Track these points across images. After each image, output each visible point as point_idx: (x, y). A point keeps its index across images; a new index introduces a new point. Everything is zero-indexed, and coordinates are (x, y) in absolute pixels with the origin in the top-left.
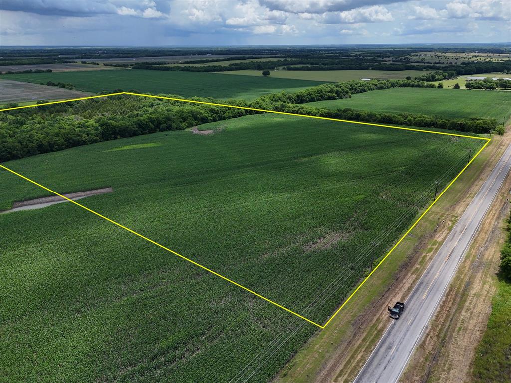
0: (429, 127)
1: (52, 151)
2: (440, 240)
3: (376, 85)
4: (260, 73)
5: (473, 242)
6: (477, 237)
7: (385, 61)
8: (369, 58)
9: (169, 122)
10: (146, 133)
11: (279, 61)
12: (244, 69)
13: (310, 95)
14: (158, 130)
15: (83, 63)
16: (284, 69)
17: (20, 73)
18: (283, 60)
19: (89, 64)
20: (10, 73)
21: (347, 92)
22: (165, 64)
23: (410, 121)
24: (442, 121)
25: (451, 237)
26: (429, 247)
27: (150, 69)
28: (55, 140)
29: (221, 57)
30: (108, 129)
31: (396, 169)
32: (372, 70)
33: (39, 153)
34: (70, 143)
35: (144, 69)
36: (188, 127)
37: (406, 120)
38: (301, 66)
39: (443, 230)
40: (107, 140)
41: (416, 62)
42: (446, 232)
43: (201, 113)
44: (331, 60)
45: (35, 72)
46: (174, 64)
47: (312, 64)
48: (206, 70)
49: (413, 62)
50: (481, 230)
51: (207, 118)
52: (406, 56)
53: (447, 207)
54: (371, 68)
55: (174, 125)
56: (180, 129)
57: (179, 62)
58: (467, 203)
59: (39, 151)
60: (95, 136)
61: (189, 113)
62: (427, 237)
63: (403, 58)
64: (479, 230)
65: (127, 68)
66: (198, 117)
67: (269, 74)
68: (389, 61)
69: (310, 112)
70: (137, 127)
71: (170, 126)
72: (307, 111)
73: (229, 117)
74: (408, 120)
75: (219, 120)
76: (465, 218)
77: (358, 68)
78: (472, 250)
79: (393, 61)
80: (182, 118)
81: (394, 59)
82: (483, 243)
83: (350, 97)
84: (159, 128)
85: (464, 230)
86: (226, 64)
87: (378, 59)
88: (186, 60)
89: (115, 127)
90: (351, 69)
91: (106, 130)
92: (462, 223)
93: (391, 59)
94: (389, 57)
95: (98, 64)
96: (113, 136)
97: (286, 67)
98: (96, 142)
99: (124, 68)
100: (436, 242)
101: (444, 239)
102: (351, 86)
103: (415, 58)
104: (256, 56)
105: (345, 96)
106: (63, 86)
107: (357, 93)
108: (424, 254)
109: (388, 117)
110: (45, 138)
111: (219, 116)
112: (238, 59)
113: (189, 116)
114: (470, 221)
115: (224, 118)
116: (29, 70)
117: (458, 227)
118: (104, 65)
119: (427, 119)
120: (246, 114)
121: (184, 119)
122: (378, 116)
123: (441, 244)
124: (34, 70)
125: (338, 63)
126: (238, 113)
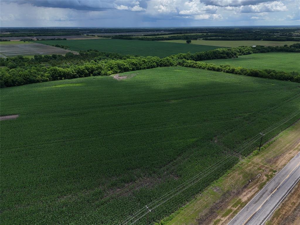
0: (287, 81)
1: (14, 86)
2: (244, 199)
3: (259, 50)
4: (185, 42)
5: (280, 207)
6: (287, 201)
7: (275, 35)
8: (264, 33)
9: (99, 70)
10: (83, 77)
11: (202, 34)
12: (178, 39)
13: (207, 55)
14: (92, 75)
15: (87, 35)
16: (203, 39)
17: (49, 40)
18: (205, 34)
19: (90, 36)
20: (43, 40)
21: (235, 54)
22: (132, 36)
23: (272, 75)
24: (298, 77)
25: (258, 198)
26: (229, 208)
27: (122, 39)
28: (17, 79)
29: (167, 33)
30: (55, 73)
31: (241, 115)
32: (263, 40)
33: (5, 87)
34: (28, 81)
35: (118, 39)
36: (113, 74)
37: (269, 75)
38: (215, 37)
39: (253, 187)
40: (55, 80)
41: (296, 36)
42: (257, 189)
43: (124, 65)
44: (236, 34)
45: (57, 40)
46: (138, 36)
47: (224, 36)
48: (153, 40)
49: (294, 36)
50: (294, 192)
51: (128, 68)
52: (291, 32)
53: (270, 158)
54: (262, 39)
55: (103, 72)
56: (107, 75)
57: (141, 35)
58: (292, 155)
59: (5, 86)
60: (47, 77)
61: (115, 64)
62: (234, 193)
63: (288, 33)
64: (292, 192)
65: (109, 38)
66: (122, 68)
67: (191, 42)
68: (276, 35)
69: (201, 67)
70: (76, 73)
71: (100, 72)
72: (199, 66)
73: (144, 68)
74: (270, 75)
75: (137, 70)
76: (283, 173)
77: (253, 39)
78: (275, 219)
79: (280, 35)
80: (110, 68)
81: (281, 34)
82: (293, 209)
83: (237, 57)
84: (92, 73)
85: (276, 189)
86: (167, 36)
87: (270, 34)
88: (145, 34)
89: (60, 72)
90: (248, 40)
91: (54, 74)
92: (277, 180)
93: (279, 34)
94: (278, 33)
95: (95, 36)
96: (59, 78)
97: (204, 38)
98: (47, 81)
99: (107, 38)
100: (239, 202)
101: (249, 199)
102: (240, 50)
103: (297, 34)
104: (190, 32)
105: (233, 56)
106: (63, 47)
107: (244, 55)
108: (218, 218)
109: (255, 72)
110: (11, 77)
111: (137, 67)
112: (177, 33)
113: (115, 66)
114: (287, 178)
115: (141, 69)
116: (54, 38)
117: (271, 186)
118: (98, 36)
119: (286, 75)
120: (157, 67)
121: (112, 68)
122: (248, 71)
123: (243, 205)
124: (56, 39)
125: (241, 36)
126: (151, 66)
